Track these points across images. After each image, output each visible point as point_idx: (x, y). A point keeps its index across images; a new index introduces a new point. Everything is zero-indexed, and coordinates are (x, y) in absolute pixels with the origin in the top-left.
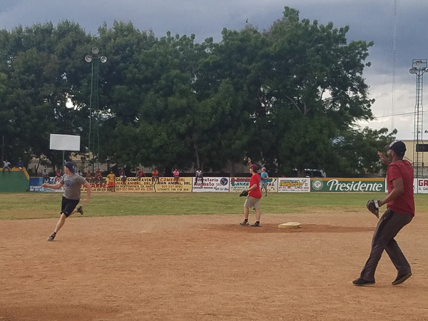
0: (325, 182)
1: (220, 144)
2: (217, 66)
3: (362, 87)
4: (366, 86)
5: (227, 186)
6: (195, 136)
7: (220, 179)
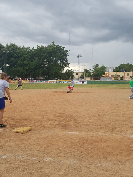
0: (59, 81)
1: (36, 72)
2: (35, 54)
3: (67, 60)
4: (68, 60)
5: (37, 82)
6: (30, 70)
7: (36, 80)
